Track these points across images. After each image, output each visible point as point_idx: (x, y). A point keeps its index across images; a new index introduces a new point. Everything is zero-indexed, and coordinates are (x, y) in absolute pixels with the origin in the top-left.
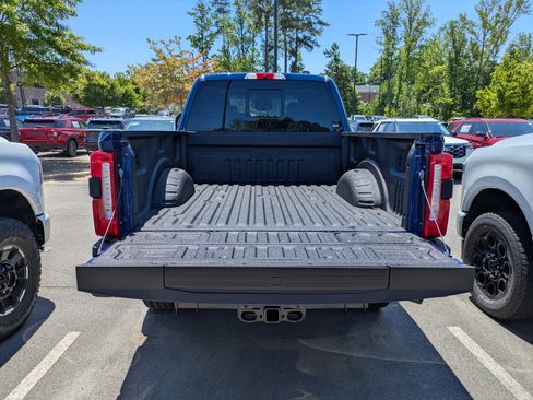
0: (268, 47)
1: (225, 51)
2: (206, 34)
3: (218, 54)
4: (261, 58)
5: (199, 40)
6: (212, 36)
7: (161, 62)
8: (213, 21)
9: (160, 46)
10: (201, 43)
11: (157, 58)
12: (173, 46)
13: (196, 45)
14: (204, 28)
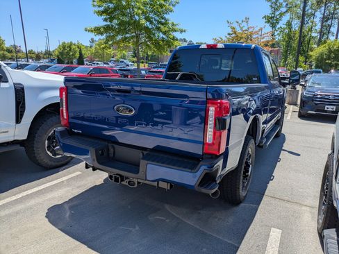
0: (325, 19)
1: (289, 24)
2: (277, 13)
3: (283, 26)
4: (318, 27)
5: (272, 17)
6: (282, 15)
7: (234, 35)
8: (284, 4)
9: (235, 25)
10: (272, 21)
11: (231, 33)
12: (244, 24)
13: (268, 22)
14: (276, 10)
